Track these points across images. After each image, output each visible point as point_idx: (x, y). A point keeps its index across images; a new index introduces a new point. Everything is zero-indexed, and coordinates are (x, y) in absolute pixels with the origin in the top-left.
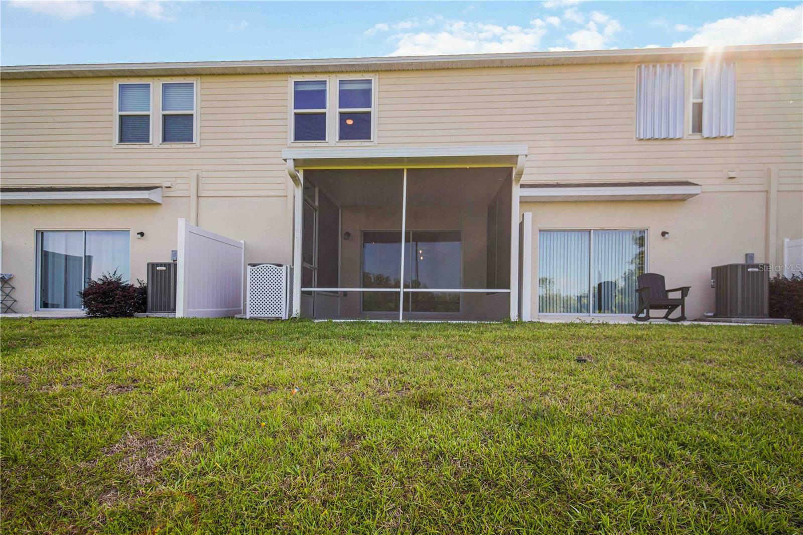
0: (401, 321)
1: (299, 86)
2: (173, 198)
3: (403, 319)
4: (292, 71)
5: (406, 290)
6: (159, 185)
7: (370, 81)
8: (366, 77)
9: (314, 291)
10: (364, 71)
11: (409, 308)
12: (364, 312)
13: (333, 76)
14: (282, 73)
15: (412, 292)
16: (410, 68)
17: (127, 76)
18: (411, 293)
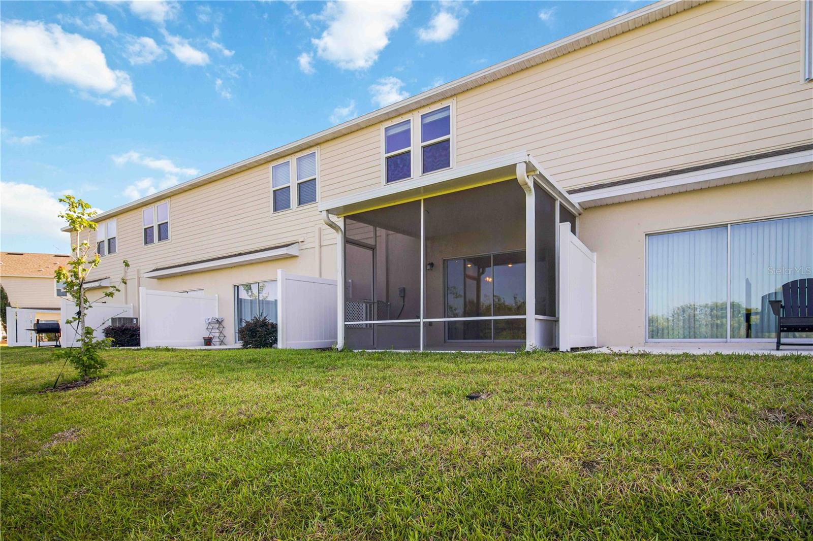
0: (421, 351)
1: (389, 131)
2: (306, 250)
3: (424, 348)
4: (382, 119)
5: (425, 320)
6: (296, 241)
7: (448, 108)
8: (444, 104)
9: (374, 324)
10: (443, 99)
11: (491, 337)
12: (450, 341)
13: (415, 113)
14: (376, 124)
15: (494, 320)
16: (485, 81)
17: (276, 159)
18: (492, 321)
